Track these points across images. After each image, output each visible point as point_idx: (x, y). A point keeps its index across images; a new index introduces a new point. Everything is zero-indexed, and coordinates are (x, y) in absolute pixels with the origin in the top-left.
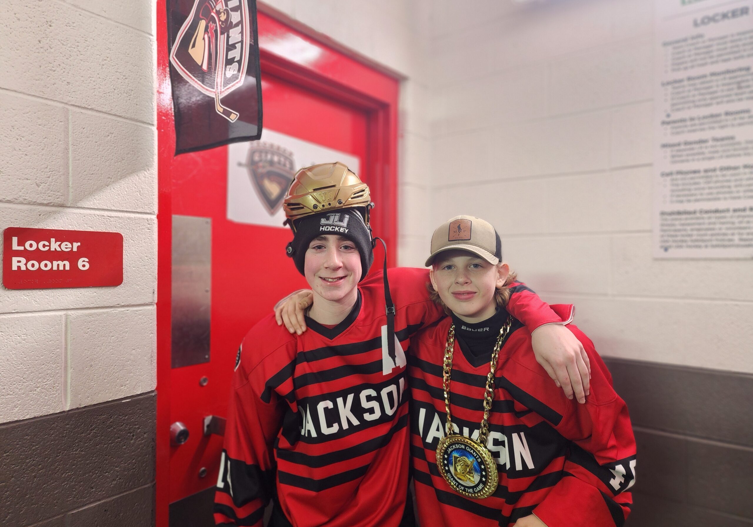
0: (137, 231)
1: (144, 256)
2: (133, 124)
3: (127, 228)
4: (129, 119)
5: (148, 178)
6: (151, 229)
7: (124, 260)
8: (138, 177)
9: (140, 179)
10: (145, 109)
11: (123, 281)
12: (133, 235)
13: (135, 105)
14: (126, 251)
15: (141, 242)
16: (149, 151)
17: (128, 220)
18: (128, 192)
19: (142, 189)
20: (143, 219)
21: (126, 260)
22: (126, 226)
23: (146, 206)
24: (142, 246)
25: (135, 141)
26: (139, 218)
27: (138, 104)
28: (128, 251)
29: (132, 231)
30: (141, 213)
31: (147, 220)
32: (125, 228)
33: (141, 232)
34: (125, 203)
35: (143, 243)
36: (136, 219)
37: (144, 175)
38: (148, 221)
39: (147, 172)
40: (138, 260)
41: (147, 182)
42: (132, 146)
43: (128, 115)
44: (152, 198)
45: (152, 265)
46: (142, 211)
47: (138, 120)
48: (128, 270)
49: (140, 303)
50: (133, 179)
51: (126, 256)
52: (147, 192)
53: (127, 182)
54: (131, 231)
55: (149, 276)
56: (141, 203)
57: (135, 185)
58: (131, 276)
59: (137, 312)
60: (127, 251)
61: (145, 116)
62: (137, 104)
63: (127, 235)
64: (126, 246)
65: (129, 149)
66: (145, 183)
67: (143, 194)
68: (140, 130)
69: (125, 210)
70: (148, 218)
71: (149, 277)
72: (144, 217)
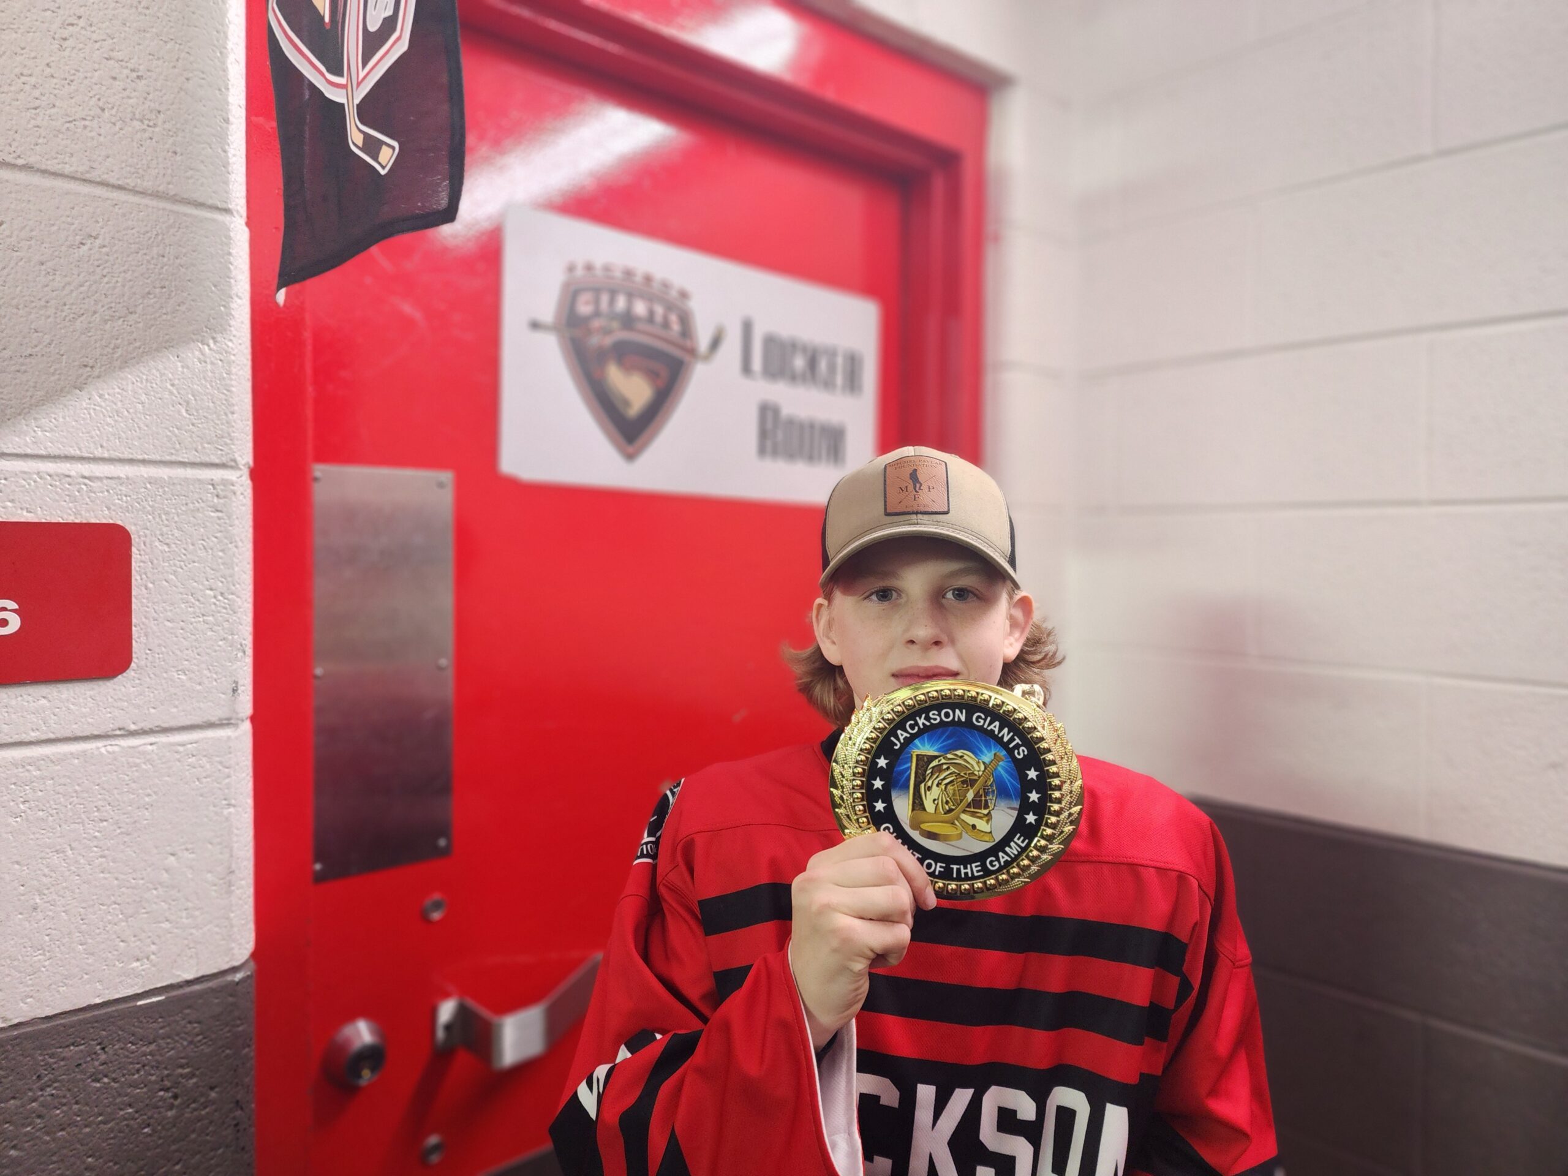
0: (178, 516)
1: (201, 587)
2: (164, 209)
3: (144, 508)
4: (151, 195)
5: (212, 363)
6: (225, 509)
7: (134, 600)
8: (180, 361)
9: (188, 368)
10: (202, 167)
11: (135, 660)
12: (165, 529)
13: (170, 154)
14: (144, 576)
15: (191, 547)
16: (215, 286)
17: (148, 486)
18: (147, 405)
19: (193, 396)
20: (199, 480)
21: (144, 601)
22: (145, 503)
23: (209, 443)
24: (196, 559)
25: (169, 259)
26: (186, 480)
27: (178, 150)
28: (149, 575)
29: (164, 517)
30: (193, 465)
31: (213, 485)
32: (138, 511)
33: (192, 519)
34: (140, 438)
35: (199, 552)
36: (175, 481)
37: (201, 357)
38: (214, 488)
39: (208, 346)
40: (182, 599)
41: (210, 374)
42: (160, 274)
43: (145, 184)
44: (227, 423)
45: (228, 614)
46: (193, 459)
47: (177, 198)
48: (149, 630)
49: (188, 723)
50: (165, 368)
51: (143, 589)
52: (211, 405)
53: (144, 377)
54: (160, 517)
55: (221, 643)
56: (191, 437)
57: (173, 385)
58: (159, 645)
59: (181, 749)
60: (146, 574)
61: (202, 185)
62: (175, 153)
63: (147, 529)
64: (144, 562)
65: (149, 281)
66: (204, 378)
67: (197, 411)
68: (187, 227)
69: (140, 457)
70: (214, 478)
71: (219, 646)
72: (199, 477)
